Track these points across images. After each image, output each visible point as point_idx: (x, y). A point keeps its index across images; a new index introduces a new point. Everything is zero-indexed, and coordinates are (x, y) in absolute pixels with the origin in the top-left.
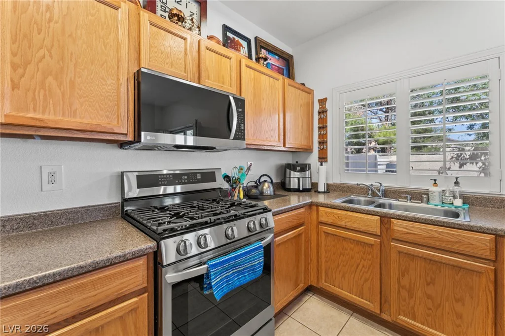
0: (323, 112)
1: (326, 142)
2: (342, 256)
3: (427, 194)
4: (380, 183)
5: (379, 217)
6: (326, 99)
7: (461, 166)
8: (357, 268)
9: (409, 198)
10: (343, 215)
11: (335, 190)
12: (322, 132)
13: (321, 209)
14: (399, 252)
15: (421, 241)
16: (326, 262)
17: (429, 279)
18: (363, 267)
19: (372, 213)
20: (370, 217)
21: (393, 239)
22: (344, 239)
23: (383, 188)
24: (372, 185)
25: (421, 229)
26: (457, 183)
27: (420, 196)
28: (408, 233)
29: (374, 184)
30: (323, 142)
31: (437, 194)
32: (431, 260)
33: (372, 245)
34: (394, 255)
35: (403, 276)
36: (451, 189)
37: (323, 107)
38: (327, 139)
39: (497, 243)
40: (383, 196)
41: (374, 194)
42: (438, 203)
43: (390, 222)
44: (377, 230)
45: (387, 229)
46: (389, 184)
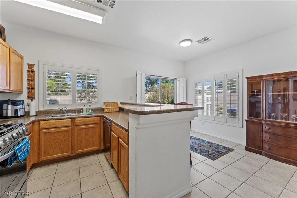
0: (31, 71)
1: (34, 88)
2: (54, 140)
3: (82, 110)
4: (66, 108)
5: (71, 119)
6: (34, 65)
7: (81, 100)
8: (61, 142)
9: (77, 112)
10: (55, 122)
11: (40, 114)
12: (31, 83)
13: (41, 122)
14: (78, 129)
15: (84, 123)
16: (45, 147)
17: (86, 134)
18: (64, 140)
19: (69, 118)
20: (67, 120)
21: (76, 126)
22: (55, 132)
23: (67, 110)
24: (63, 109)
25: (84, 120)
26: (90, 105)
27: (80, 111)
28: (81, 122)
29: (63, 108)
30: (31, 88)
31: (85, 109)
32: (87, 128)
33: (68, 130)
34: (76, 131)
35: (79, 137)
36: (89, 107)
37: (31, 68)
38: (34, 86)
39: (100, 118)
40: (67, 113)
41: (63, 112)
42: (85, 112)
43: (75, 120)
44: (70, 124)
45: (74, 123)
46: (69, 108)
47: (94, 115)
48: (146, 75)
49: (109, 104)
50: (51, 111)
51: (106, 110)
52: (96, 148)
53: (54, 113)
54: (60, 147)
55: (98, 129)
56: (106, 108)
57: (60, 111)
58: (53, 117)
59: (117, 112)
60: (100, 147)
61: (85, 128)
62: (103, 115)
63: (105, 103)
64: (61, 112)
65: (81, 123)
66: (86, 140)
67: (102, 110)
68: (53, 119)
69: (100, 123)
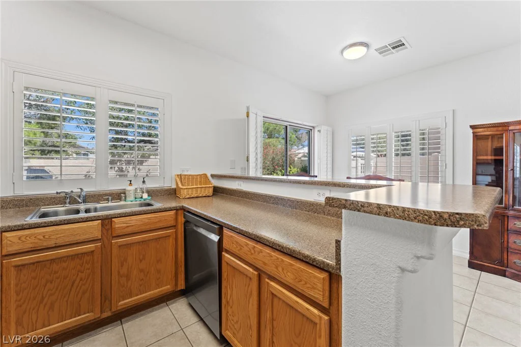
2: (49, 284)
3: (125, 193)
4: (81, 189)
5: (100, 221)
8: (72, 285)
9: (110, 199)
10: (52, 231)
13: (6, 235)
14: (120, 246)
15: (136, 229)
16: (19, 307)
17: (141, 257)
18: (81, 280)
19: (93, 219)
20: (90, 223)
21: (114, 237)
22: (52, 261)
23: (84, 194)
24: (72, 192)
25: (137, 220)
26: (144, 182)
27: (119, 196)
28: (128, 227)
29: (74, 191)
31: (132, 192)
32: (143, 242)
33: (92, 252)
34: (115, 251)
35: (122, 266)
36: (141, 187)
39: (176, 214)
40: (84, 201)
41: (73, 201)
42: (132, 198)
43: (111, 222)
44: (98, 234)
45: (107, 230)
46: (89, 189)
47: (157, 205)
48: (263, 117)
49: (188, 179)
50: (38, 199)
51: (184, 193)
52: (167, 288)
53: (47, 203)
54: (67, 301)
55: (171, 241)
56: (184, 187)
57: (65, 198)
58: (44, 215)
59: (208, 196)
60: (176, 285)
61: (139, 242)
62: (183, 206)
63: (178, 175)
64: (68, 201)
65: (129, 230)
66: (142, 271)
67: (173, 193)
68: (45, 223)
69: (175, 226)
